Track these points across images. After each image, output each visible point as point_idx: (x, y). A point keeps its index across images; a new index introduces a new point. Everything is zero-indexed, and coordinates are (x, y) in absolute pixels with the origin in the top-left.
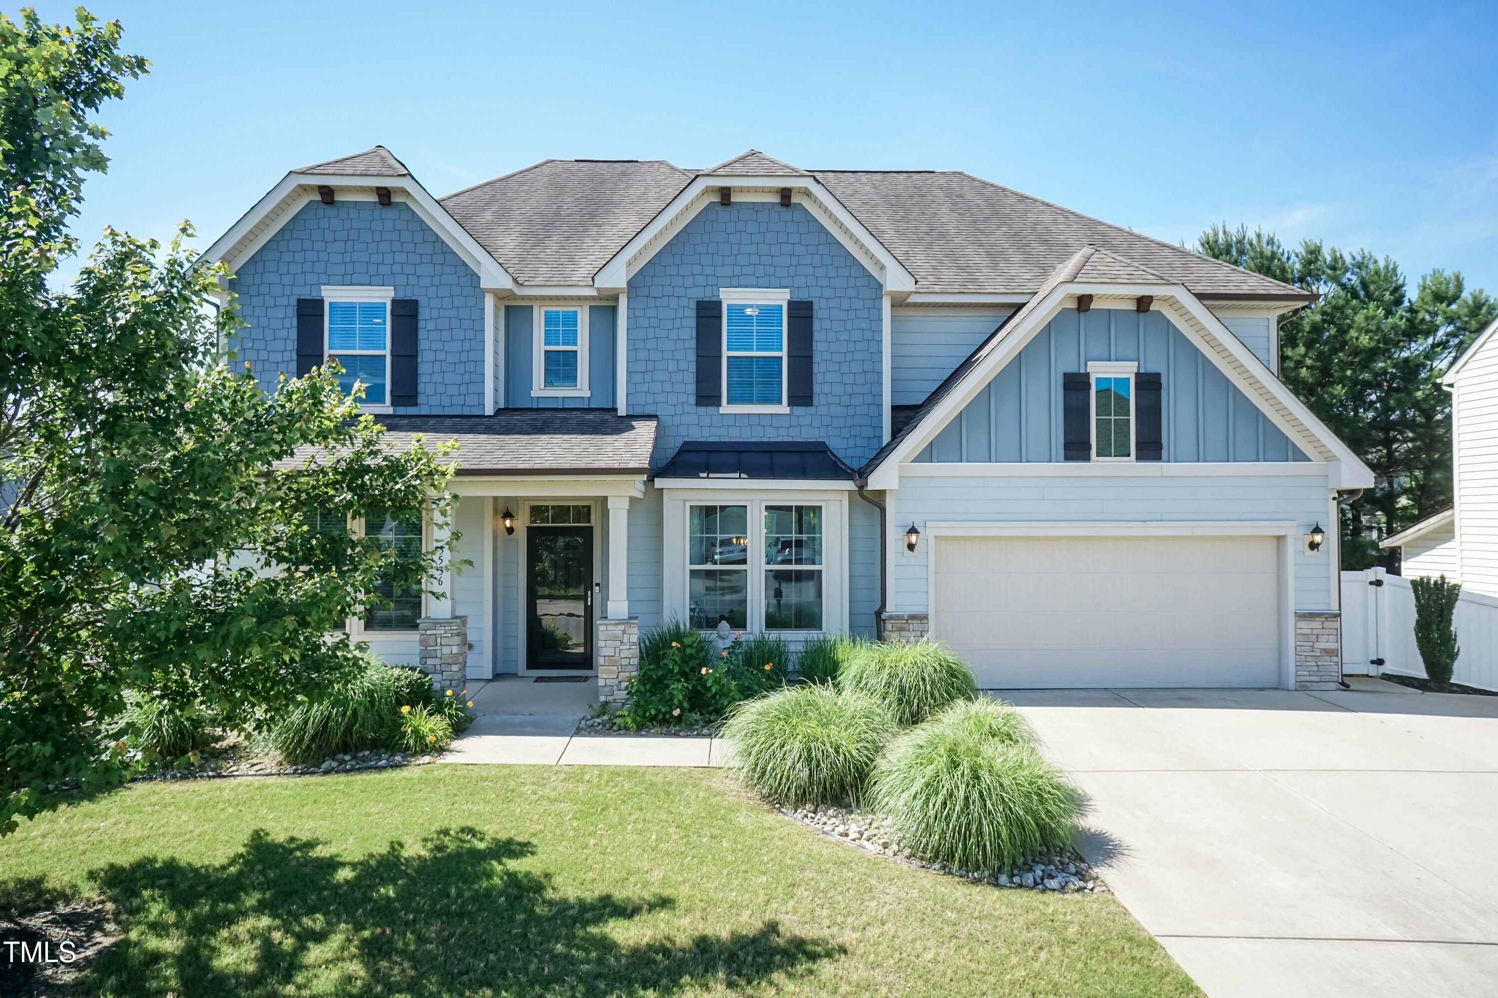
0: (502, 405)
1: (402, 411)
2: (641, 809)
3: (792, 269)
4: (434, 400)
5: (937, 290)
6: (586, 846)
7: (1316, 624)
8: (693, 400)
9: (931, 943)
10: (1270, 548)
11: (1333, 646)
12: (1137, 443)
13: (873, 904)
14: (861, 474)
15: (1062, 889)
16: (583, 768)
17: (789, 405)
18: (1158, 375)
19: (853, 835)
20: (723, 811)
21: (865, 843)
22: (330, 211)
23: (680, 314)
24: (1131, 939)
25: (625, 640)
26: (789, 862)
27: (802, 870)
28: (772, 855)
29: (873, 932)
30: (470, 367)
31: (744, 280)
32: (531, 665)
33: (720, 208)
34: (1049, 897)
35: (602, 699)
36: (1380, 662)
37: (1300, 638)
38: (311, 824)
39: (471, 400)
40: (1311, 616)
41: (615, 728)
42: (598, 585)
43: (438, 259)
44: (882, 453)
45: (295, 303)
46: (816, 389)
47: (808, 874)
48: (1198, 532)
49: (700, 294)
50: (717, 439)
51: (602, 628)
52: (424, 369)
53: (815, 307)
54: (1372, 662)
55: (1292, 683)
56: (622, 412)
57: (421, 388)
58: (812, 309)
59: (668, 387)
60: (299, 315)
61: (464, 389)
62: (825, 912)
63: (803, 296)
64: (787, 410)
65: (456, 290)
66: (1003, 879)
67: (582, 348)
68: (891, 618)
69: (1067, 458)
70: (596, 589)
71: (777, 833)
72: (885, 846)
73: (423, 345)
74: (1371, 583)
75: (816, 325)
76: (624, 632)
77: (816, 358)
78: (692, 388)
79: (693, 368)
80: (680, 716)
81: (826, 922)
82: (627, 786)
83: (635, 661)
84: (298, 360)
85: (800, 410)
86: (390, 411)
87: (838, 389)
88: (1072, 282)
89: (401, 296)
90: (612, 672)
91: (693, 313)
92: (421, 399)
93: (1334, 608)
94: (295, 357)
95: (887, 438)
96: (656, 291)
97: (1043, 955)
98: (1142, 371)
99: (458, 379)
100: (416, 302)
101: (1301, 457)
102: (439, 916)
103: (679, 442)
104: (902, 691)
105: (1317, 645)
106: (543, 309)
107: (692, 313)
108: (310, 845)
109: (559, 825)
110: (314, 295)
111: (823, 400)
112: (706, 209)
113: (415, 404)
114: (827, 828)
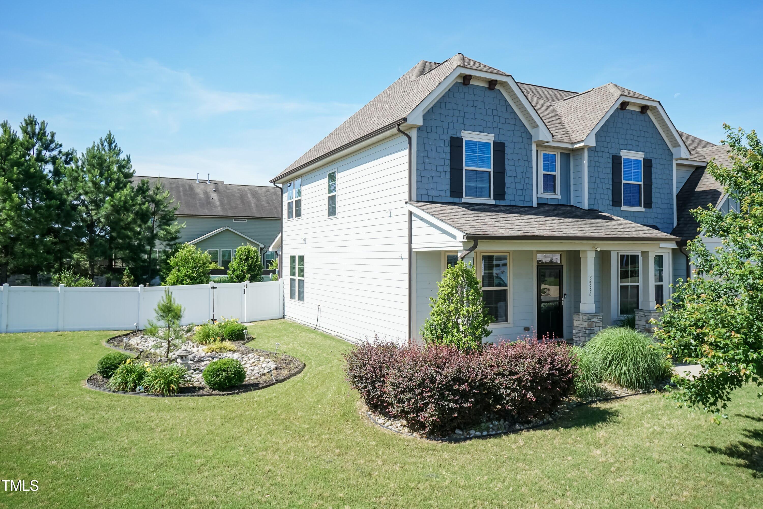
1: (498, 202)
3: (645, 144)
4: (512, 198)
8: (611, 203)
17: (644, 207)
22: (465, 89)
23: (606, 160)
30: (526, 181)
31: (629, 147)
39: (527, 198)
43: (513, 122)
45: (449, 139)
46: (653, 200)
49: (613, 152)
52: (507, 180)
56: (586, 207)
57: (506, 191)
58: (652, 163)
59: (602, 196)
60: (451, 146)
61: (524, 192)
63: (649, 157)
64: (643, 210)
65: (520, 139)
67: (558, 173)
73: (507, 167)
75: (653, 171)
77: (653, 186)
78: (611, 197)
79: (611, 187)
84: (451, 172)
85: (648, 210)
86: (493, 202)
87: (659, 201)
89: (497, 140)
91: (611, 161)
92: (506, 197)
94: (449, 170)
95: (675, 224)
96: (598, 149)
99: (522, 187)
100: (504, 144)
106: (543, 152)
110: (458, 135)
111: (655, 206)
113: (504, 199)
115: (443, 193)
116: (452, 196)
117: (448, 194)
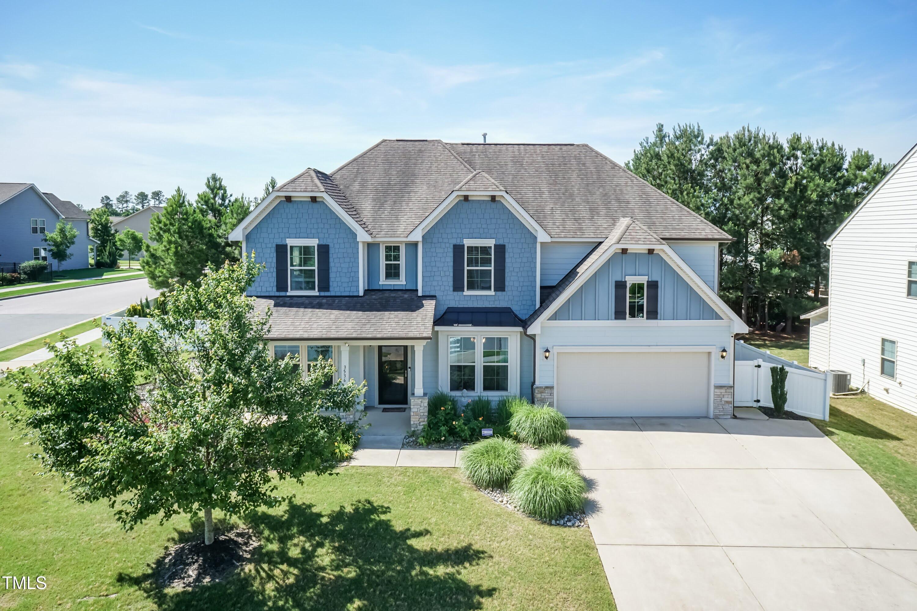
0: (366, 288)
1: (323, 294)
2: (428, 490)
3: (496, 230)
4: (337, 289)
5: (562, 236)
6: (408, 508)
7: (723, 391)
8: (452, 289)
9: (521, 548)
10: (705, 357)
11: (730, 399)
12: (647, 312)
13: (506, 532)
14: (524, 323)
15: (573, 525)
16: (406, 468)
17: (495, 291)
18: (657, 282)
19: (505, 502)
20: (458, 491)
21: (508, 505)
22: (290, 206)
23: (446, 250)
24: (587, 546)
25: (422, 405)
26: (480, 514)
27: (484, 518)
28: (474, 511)
29: (503, 544)
30: (352, 274)
31: (474, 235)
32: (380, 403)
33: (464, 202)
34: (566, 529)
35: (413, 429)
36: (758, 401)
37: (716, 396)
38: (309, 496)
39: (353, 289)
40: (721, 387)
41: (418, 444)
42: (410, 368)
43: (338, 227)
44: (536, 314)
45: (275, 246)
46: (507, 283)
47: (485, 520)
48: (673, 351)
49: (454, 242)
50: (462, 306)
51: (412, 400)
52: (332, 275)
53: (507, 247)
54: (755, 401)
55: (711, 416)
56: (420, 294)
57: (331, 284)
58: (505, 249)
59: (440, 283)
60: (277, 252)
61: (350, 284)
62: (489, 536)
63: (501, 242)
64: (493, 293)
65: (346, 240)
66: (553, 522)
67: (402, 263)
68: (537, 388)
69: (616, 318)
70: (409, 370)
71: (477, 501)
72: (515, 507)
73: (332, 264)
74: (756, 366)
75: (507, 255)
76: (421, 402)
77: (507, 270)
78: (451, 283)
79: (452, 274)
80: (445, 440)
81: (489, 540)
82: (423, 479)
83: (426, 414)
85: (499, 293)
86: (317, 294)
87: (516, 284)
88: (618, 243)
89: (322, 243)
90: (416, 418)
92: (331, 289)
93: (731, 383)
94: (275, 270)
95: (538, 305)
96: (435, 240)
97: (556, 552)
98: (650, 280)
99: (347, 280)
100: (328, 245)
101: (718, 317)
102: (362, 536)
103: (446, 307)
104: (535, 429)
105: (723, 399)
106: (385, 245)
107: (451, 250)
108: (310, 506)
109: (399, 497)
110: (283, 243)
111: (510, 289)
112: (457, 203)
113: (328, 291)
114: (496, 499)
115: (269, 289)
116: (277, 291)
117: (275, 289)
